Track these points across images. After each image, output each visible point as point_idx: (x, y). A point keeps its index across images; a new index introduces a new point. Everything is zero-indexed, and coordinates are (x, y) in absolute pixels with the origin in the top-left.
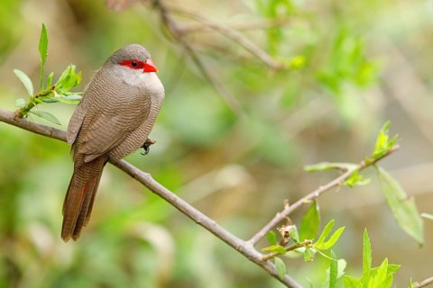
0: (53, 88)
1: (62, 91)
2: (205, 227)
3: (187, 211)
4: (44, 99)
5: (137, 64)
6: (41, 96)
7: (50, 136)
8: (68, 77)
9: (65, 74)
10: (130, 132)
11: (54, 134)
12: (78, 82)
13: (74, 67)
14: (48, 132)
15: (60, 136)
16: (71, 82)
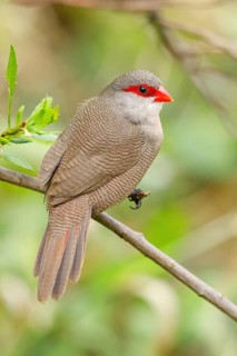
0: (24, 125)
1: (35, 129)
2: (210, 301)
3: (188, 280)
4: (12, 138)
5: (146, 91)
6: (8, 134)
7: (20, 184)
8: (43, 112)
9: (39, 108)
10: (113, 177)
11: (24, 182)
12: (55, 118)
13: (49, 100)
14: (16, 179)
15: (31, 184)
16: (47, 117)
